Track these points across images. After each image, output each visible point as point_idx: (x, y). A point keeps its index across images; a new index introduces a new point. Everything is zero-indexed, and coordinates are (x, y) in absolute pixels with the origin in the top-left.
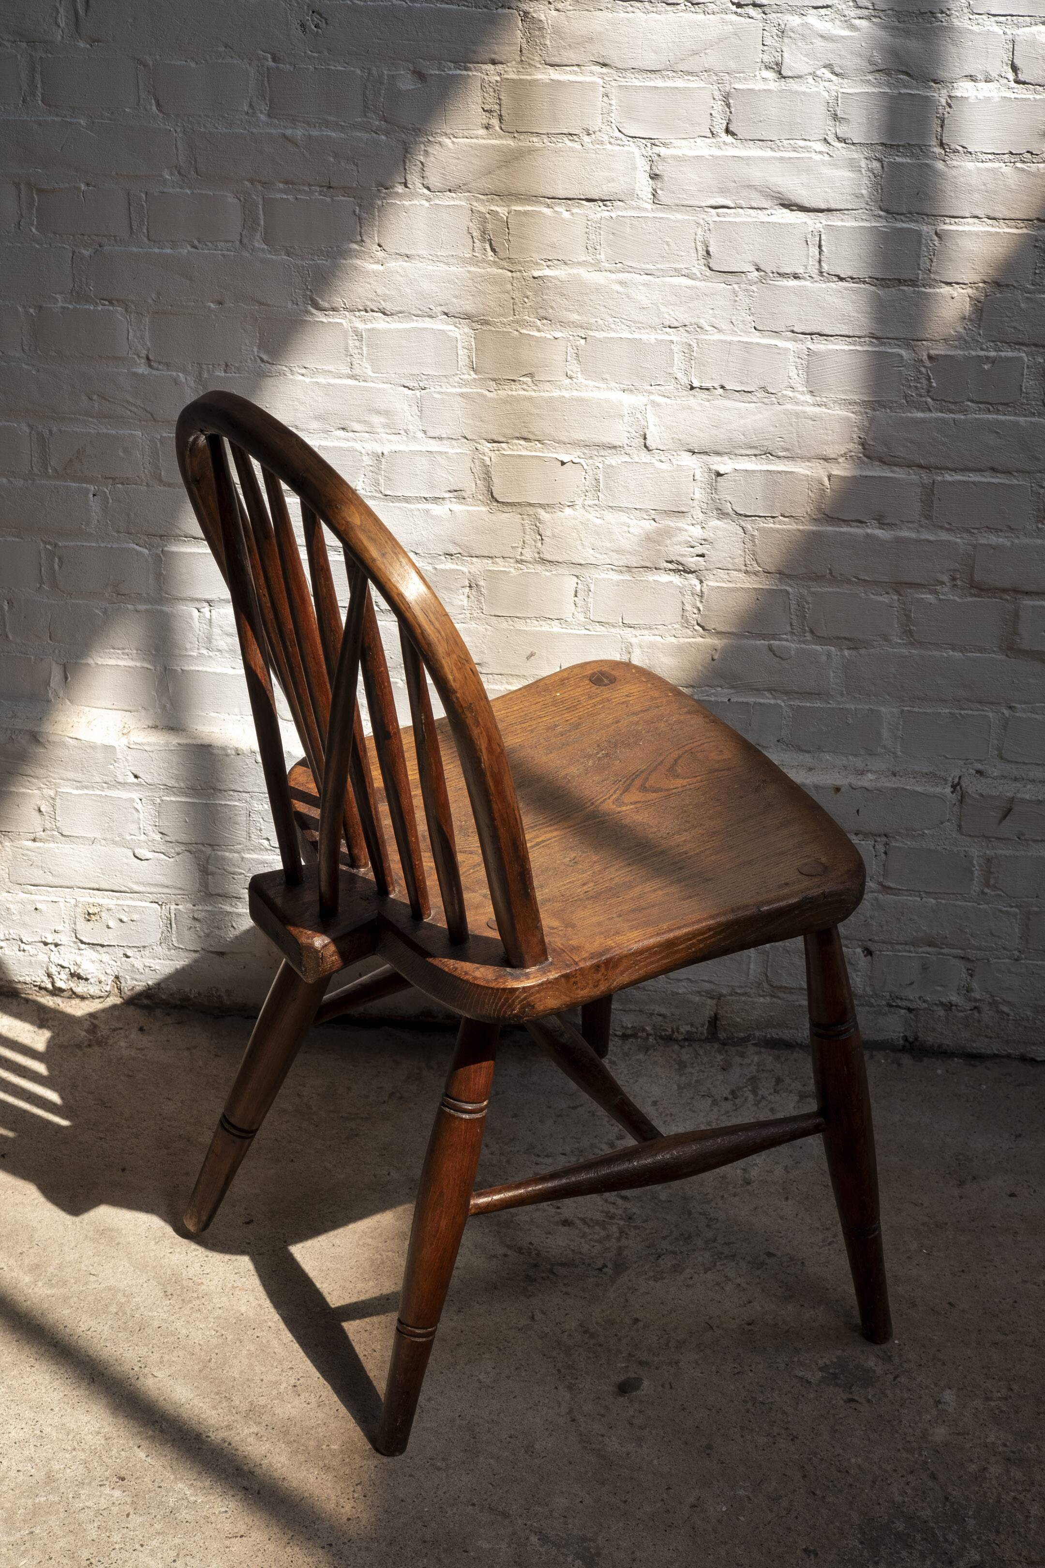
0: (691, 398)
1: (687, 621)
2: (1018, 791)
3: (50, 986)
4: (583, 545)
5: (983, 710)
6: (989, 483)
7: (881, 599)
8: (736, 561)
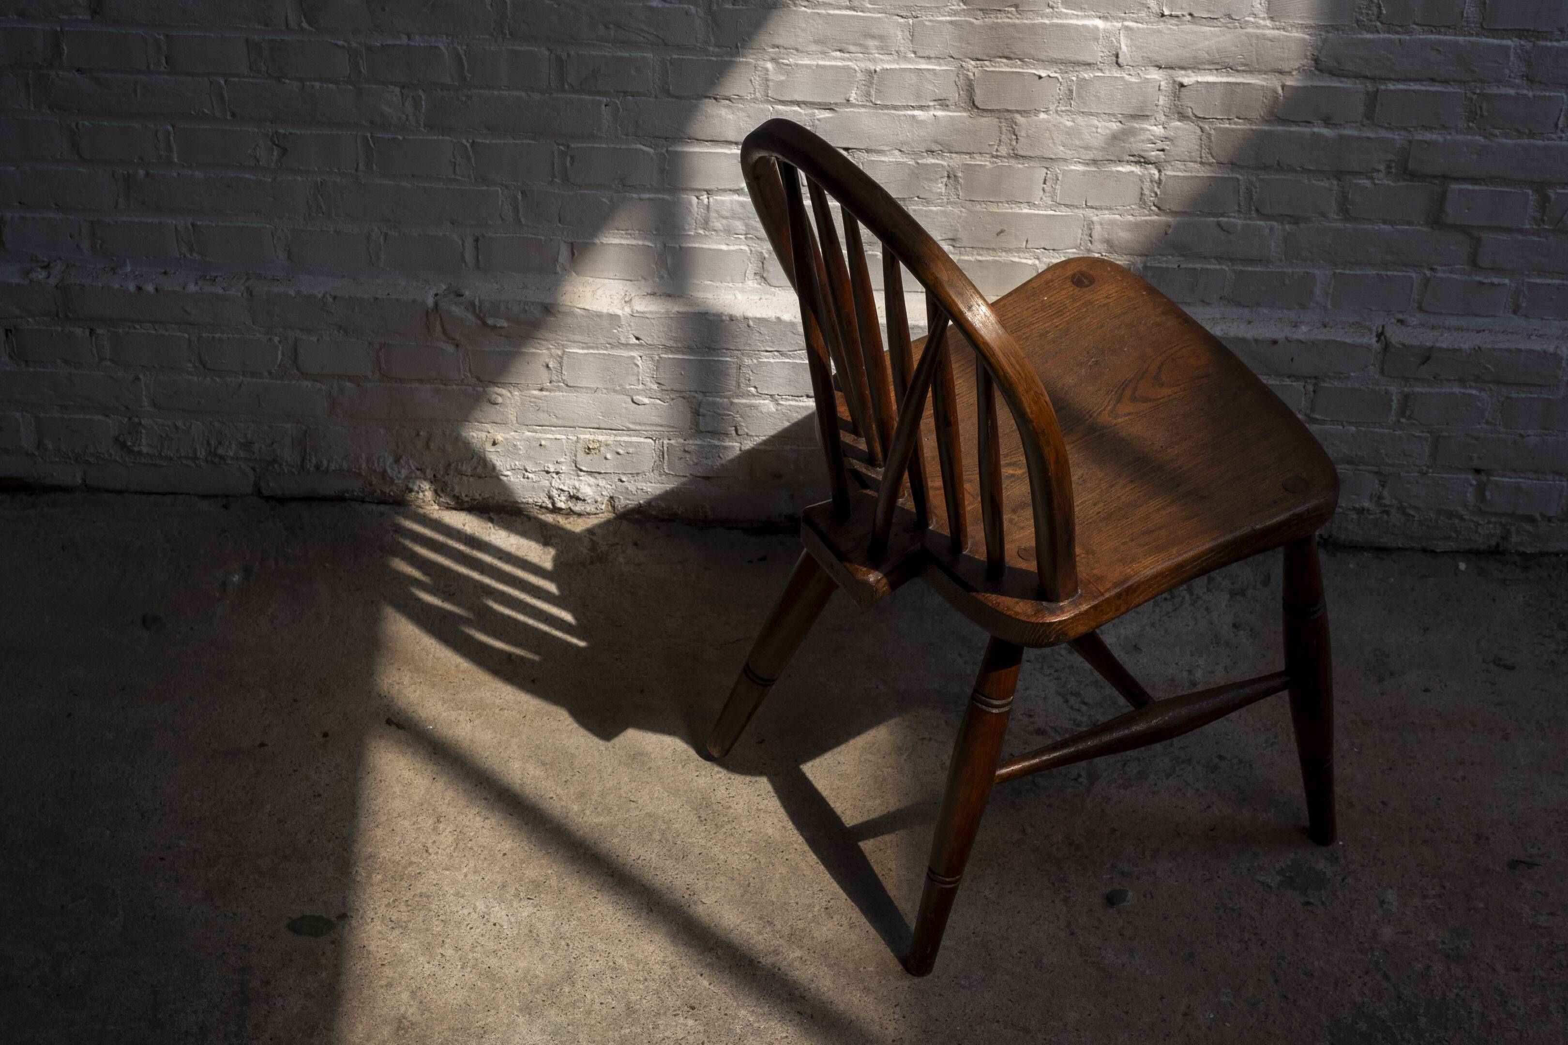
0: (1162, 24)
1: (1145, 203)
2: (1437, 340)
3: (550, 506)
4: (1054, 143)
5: (1407, 272)
6: (1426, 91)
7: (1322, 184)
8: (1193, 154)
